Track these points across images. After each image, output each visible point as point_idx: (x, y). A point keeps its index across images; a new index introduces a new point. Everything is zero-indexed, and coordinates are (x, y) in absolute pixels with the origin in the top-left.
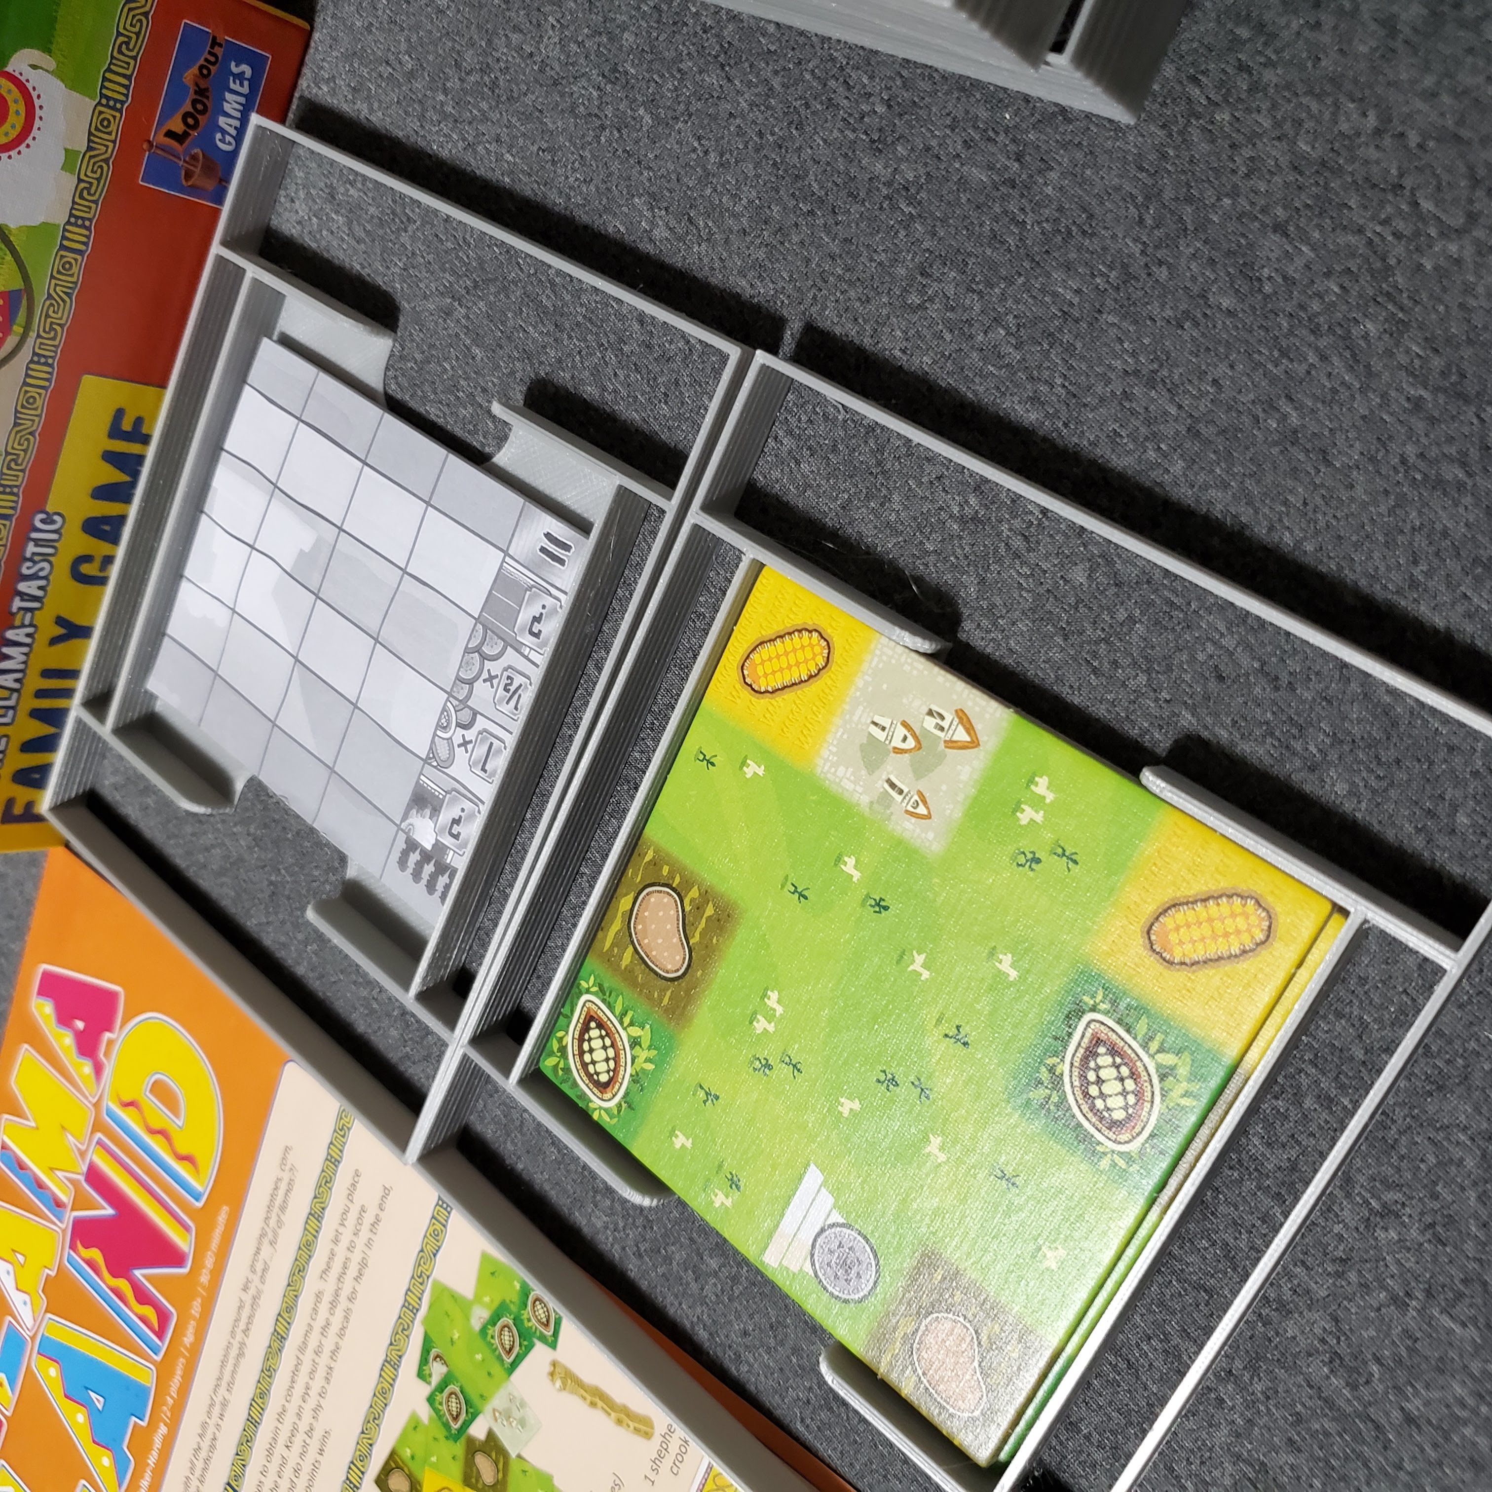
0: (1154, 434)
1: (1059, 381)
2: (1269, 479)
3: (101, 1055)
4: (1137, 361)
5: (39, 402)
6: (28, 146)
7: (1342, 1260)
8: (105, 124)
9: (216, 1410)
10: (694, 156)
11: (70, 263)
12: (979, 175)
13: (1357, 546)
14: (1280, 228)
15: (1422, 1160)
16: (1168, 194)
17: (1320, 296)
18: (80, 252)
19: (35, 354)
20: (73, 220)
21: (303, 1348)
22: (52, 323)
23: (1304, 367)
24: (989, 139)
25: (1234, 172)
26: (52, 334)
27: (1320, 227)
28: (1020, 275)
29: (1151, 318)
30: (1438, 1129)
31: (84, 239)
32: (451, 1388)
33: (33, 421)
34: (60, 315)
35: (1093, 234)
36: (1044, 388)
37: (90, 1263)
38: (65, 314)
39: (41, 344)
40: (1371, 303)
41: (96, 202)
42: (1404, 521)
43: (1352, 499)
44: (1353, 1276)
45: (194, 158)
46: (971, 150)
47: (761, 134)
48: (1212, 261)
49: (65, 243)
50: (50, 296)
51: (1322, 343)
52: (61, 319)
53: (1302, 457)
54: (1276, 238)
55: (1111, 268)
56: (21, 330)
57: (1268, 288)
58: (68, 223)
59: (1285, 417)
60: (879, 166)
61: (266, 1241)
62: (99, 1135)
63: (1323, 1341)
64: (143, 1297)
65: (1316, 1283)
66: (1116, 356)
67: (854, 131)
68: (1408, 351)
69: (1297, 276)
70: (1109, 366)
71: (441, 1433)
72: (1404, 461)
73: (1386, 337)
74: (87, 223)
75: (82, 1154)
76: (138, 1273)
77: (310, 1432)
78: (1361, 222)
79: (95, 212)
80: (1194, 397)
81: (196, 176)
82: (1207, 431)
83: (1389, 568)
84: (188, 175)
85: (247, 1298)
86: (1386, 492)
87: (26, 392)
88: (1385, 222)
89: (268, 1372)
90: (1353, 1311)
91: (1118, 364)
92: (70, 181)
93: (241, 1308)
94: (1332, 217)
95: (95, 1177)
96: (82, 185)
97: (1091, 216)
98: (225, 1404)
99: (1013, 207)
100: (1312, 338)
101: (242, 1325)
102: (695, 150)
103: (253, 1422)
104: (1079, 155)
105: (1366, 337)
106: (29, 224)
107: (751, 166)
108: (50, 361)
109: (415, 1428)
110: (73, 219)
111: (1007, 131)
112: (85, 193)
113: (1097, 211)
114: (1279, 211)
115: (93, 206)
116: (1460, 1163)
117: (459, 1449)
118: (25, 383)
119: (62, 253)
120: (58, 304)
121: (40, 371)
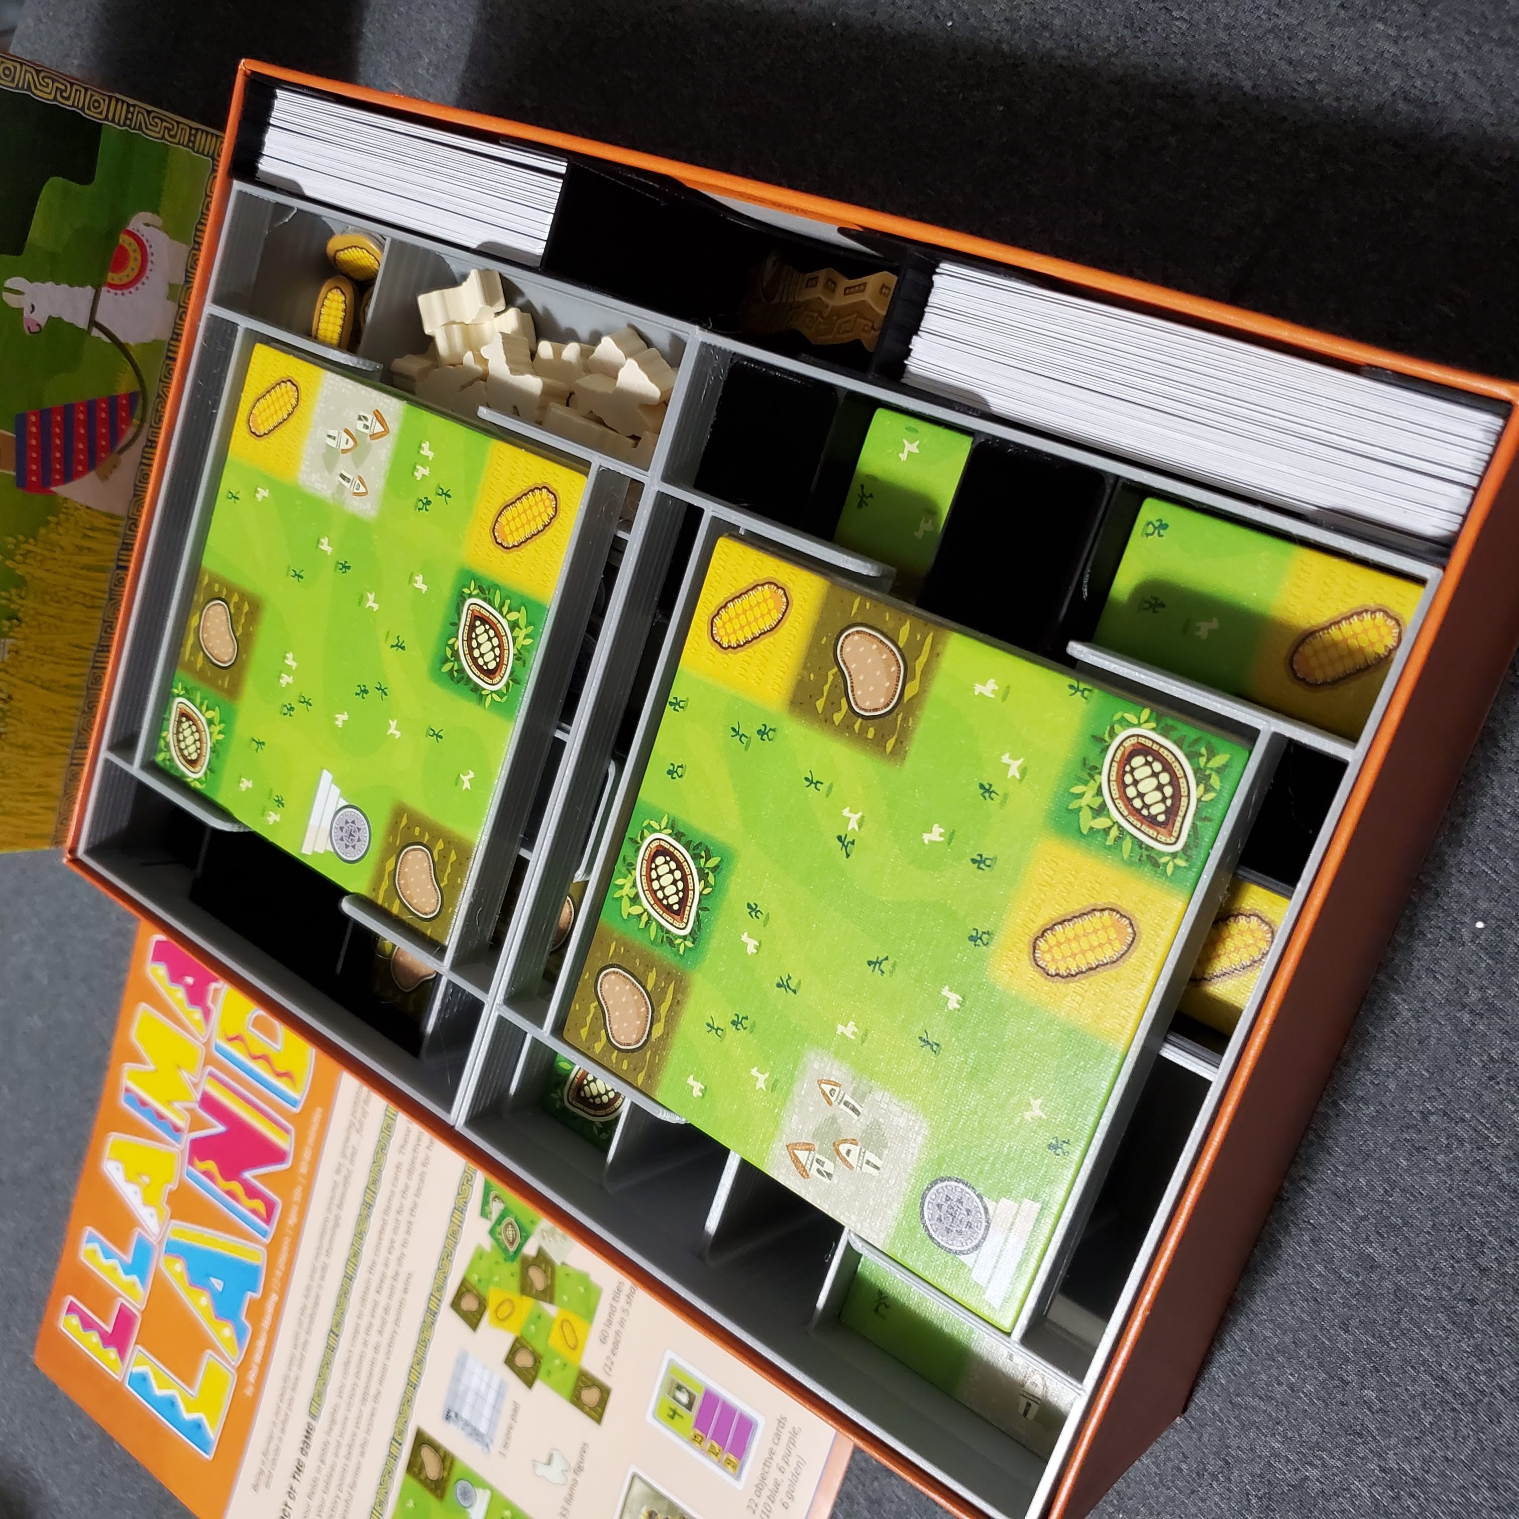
3: (209, 1003)
6: (143, 284)
9: (317, 1276)
21: (386, 1212)
32: (508, 1219)
37: (207, 1174)
39: (153, 432)
56: (138, 422)
61: (353, 1131)
62: (210, 1068)
64: (252, 1192)
71: (500, 1257)
75: (195, 1085)
76: (248, 1175)
77: (395, 1278)
85: (340, 1179)
89: (359, 1235)
92: (173, 308)
93: (334, 1188)
95: (209, 1103)
98: (325, 1268)
101: (336, 1202)
103: (349, 1278)
109: (481, 1258)
110: (176, 336)
117: (515, 1266)
118: (141, 463)
119: (167, 362)
120: (164, 401)
121: (151, 453)
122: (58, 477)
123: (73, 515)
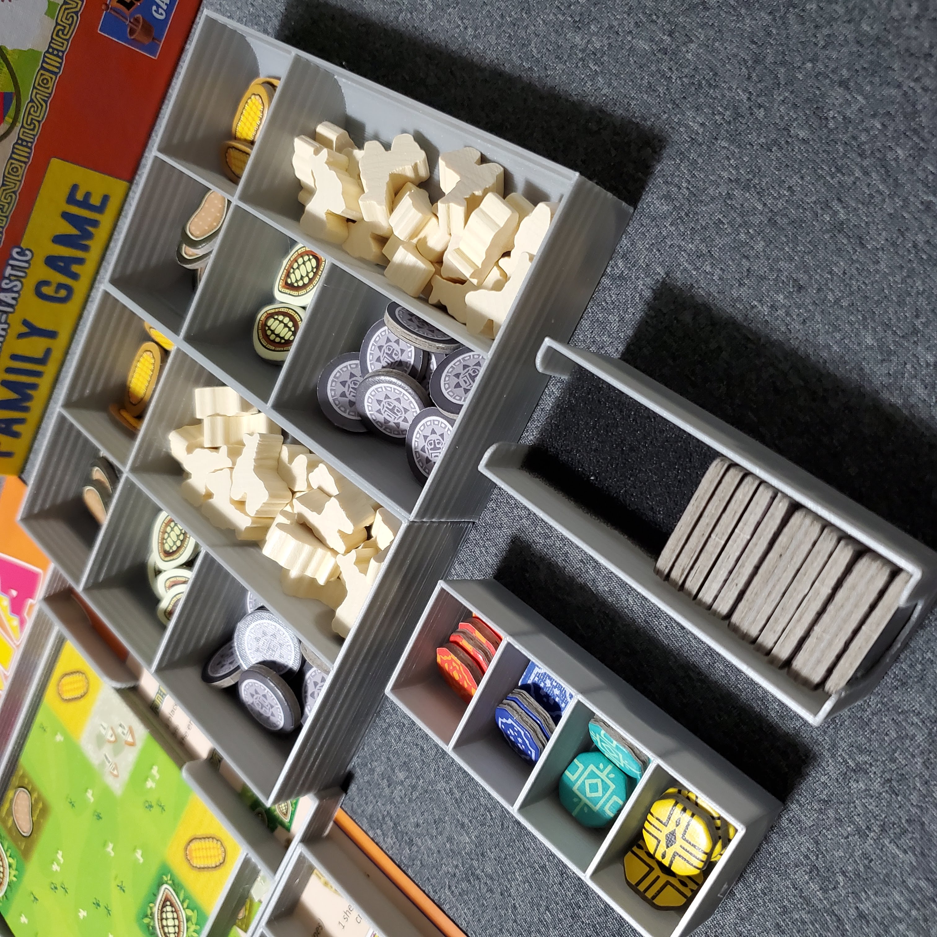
0: (745, 223)
1: (684, 185)
2: (821, 255)
4: (738, 173)
5: (20, 172)
7: (825, 801)
10: (458, 30)
11: (47, 80)
12: (643, 45)
13: (878, 303)
14: (844, 84)
15: (887, 735)
16: (770, 59)
17: (866, 130)
18: (56, 74)
19: (19, 138)
20: (51, 50)
22: (32, 119)
23: (852, 178)
24: (653, 21)
25: (816, 44)
26: (32, 126)
27: (871, 83)
28: (665, 113)
29: (750, 144)
30: (900, 713)
31: (58, 65)
33: (15, 184)
34: (38, 114)
35: (716, 86)
36: (675, 190)
38: (42, 114)
39: (24, 132)
40: (902, 136)
41: (67, 40)
42: (912, 287)
43: (877, 271)
44: (831, 813)
45: (137, 20)
46: (639, 29)
47: (502, 16)
48: (795, 105)
49: (44, 65)
50: (32, 101)
51: (865, 163)
52: (38, 117)
53: (845, 241)
54: (840, 90)
55: (726, 109)
56: (11, 121)
57: (831, 125)
58: (47, 52)
59: (836, 213)
60: (578, 39)
63: (807, 857)
65: (806, 816)
66: (724, 169)
67: (564, 14)
68: (925, 169)
69: (853, 117)
70: (719, 176)
72: (915, 246)
73: (910, 160)
74: (60, 54)
78: (901, 79)
79: (66, 47)
80: (775, 198)
81: (137, 34)
82: (782, 221)
83: (898, 320)
84: (132, 32)
86: (902, 267)
87: (12, 164)
88: (917, 80)
90: (829, 837)
91: (725, 174)
92: (50, 24)
94: (880, 76)
96: (59, 27)
97: (716, 74)
99: (664, 67)
100: (859, 160)
102: (459, 26)
104: (712, 33)
105: (896, 159)
106: (20, 48)
107: (494, 38)
108: (30, 145)
111: (665, 14)
112: (60, 33)
113: (720, 71)
114: (844, 72)
115: (66, 43)
116: (914, 736)
118: (11, 158)
119: (42, 72)
120: (38, 107)
121: (23, 151)
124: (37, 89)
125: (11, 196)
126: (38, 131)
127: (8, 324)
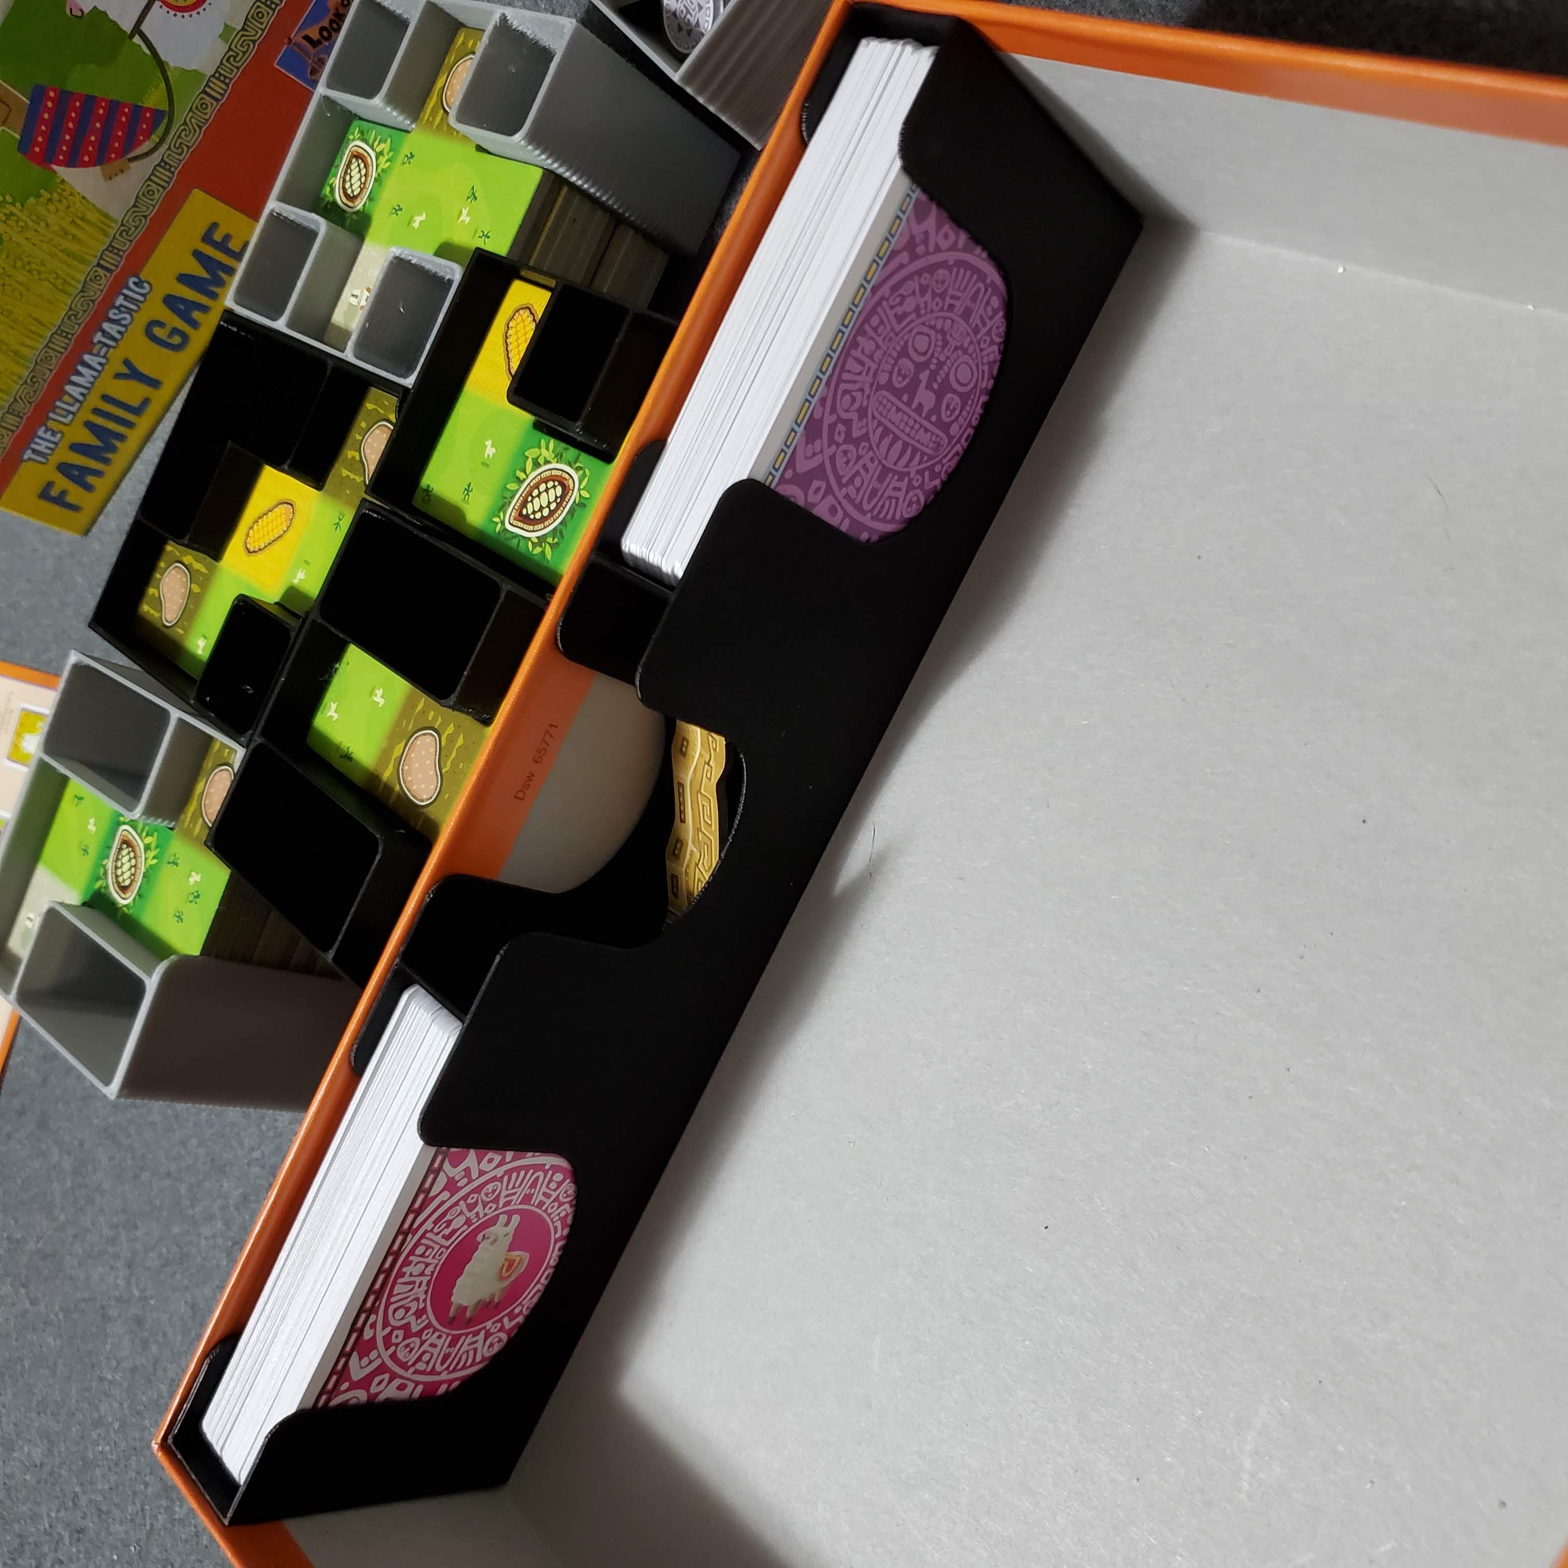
5: (156, 196)
6: (198, 13)
8: (259, 15)
11: (207, 105)
18: (217, 100)
19: (162, 160)
22: (181, 143)
26: (180, 150)
31: (222, 92)
33: (148, 208)
34: (189, 139)
38: (193, 139)
39: (169, 155)
41: (238, 68)
45: (321, 60)
50: (185, 123)
52: (189, 142)
56: (158, 140)
58: (213, 76)
74: (227, 81)
79: (236, 75)
87: (149, 186)
92: (222, 48)
96: (231, 53)
106: (184, 67)
108: (173, 169)
110: (217, 75)
112: (232, 59)
115: (235, 70)
118: (149, 179)
119: (203, 95)
120: (190, 131)
121: (164, 174)
122: (61, 157)
123: (66, 198)
124: (194, 113)
125: (141, 220)
126: (186, 155)
127: (107, 359)
